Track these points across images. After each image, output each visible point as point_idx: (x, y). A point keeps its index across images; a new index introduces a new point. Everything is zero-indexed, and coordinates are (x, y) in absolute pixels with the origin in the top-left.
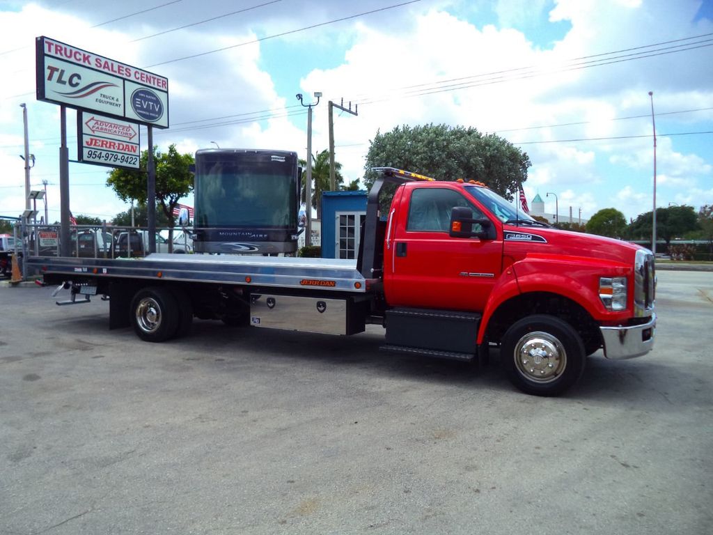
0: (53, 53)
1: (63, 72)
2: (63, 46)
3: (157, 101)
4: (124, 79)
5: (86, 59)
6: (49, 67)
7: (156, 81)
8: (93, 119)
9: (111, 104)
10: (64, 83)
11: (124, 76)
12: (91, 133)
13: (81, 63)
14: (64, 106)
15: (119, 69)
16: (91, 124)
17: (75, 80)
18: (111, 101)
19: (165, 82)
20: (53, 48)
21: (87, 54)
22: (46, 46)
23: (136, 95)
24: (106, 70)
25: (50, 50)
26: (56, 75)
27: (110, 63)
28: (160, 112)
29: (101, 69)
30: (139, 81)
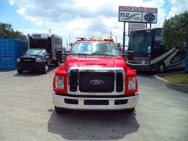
0: (122, 10)
1: (124, 14)
2: (125, 7)
3: (153, 16)
4: (142, 12)
5: (131, 9)
6: (121, 13)
7: (153, 10)
8: (132, 24)
9: (138, 19)
10: (125, 16)
11: (143, 11)
12: (132, 28)
13: (130, 10)
14: (125, 22)
15: (141, 10)
16: (132, 25)
17: (128, 15)
18: (138, 18)
19: (156, 10)
20: (122, 8)
21: (131, 8)
22: (120, 8)
23: (146, 15)
24: (137, 11)
25: (121, 9)
26: (123, 15)
27: (138, 8)
28: (154, 19)
29: (135, 11)
30: (147, 11)
